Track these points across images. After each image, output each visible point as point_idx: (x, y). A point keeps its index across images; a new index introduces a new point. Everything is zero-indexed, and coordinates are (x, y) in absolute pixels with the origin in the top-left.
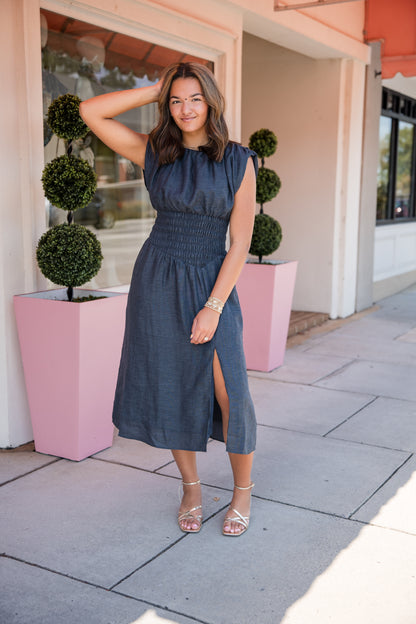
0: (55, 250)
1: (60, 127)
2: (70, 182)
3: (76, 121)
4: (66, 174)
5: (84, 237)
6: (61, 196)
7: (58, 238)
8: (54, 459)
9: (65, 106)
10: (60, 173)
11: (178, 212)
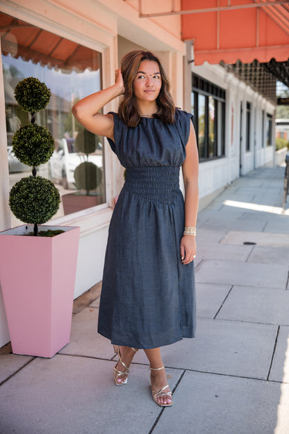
0: (27, 197)
1: (27, 102)
2: (37, 145)
3: (40, 97)
4: (34, 139)
5: (48, 186)
6: (30, 155)
7: (29, 188)
8: (30, 358)
9: (31, 86)
10: (29, 138)
11: (150, 167)
